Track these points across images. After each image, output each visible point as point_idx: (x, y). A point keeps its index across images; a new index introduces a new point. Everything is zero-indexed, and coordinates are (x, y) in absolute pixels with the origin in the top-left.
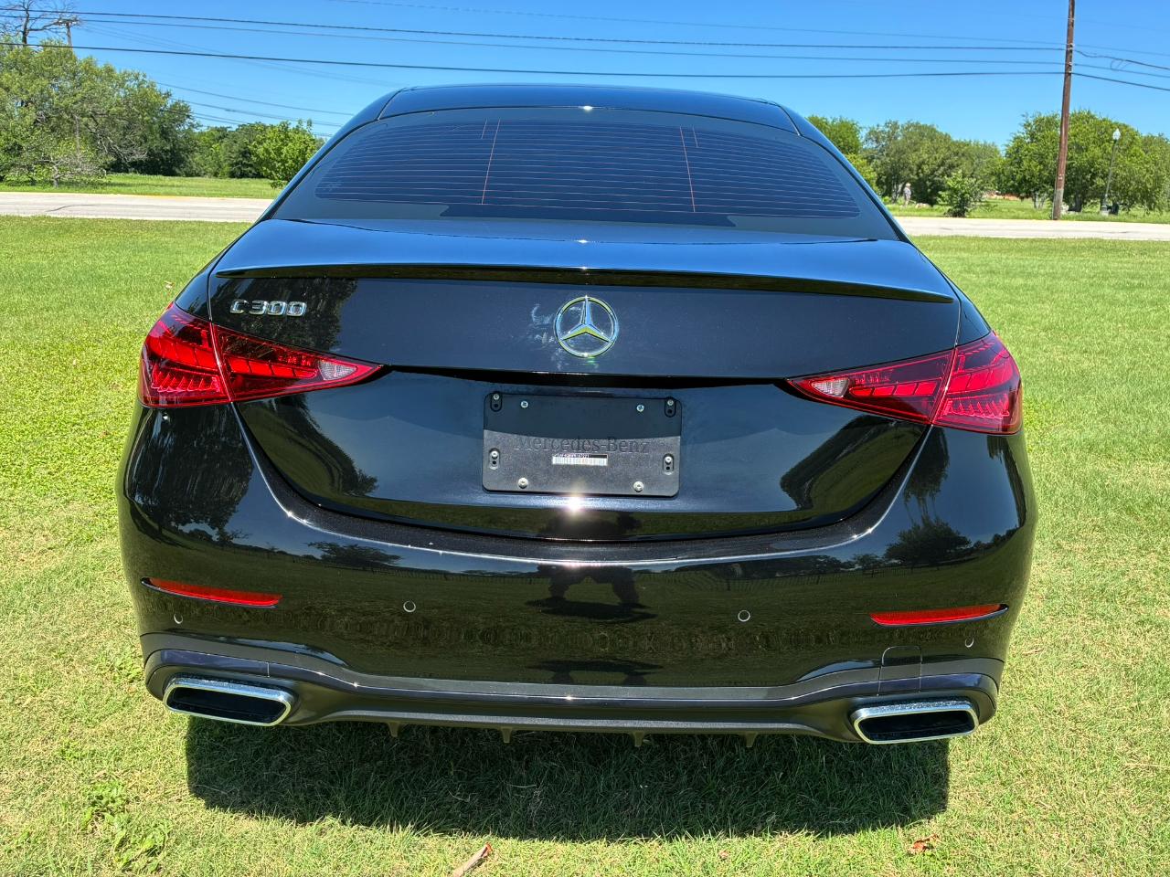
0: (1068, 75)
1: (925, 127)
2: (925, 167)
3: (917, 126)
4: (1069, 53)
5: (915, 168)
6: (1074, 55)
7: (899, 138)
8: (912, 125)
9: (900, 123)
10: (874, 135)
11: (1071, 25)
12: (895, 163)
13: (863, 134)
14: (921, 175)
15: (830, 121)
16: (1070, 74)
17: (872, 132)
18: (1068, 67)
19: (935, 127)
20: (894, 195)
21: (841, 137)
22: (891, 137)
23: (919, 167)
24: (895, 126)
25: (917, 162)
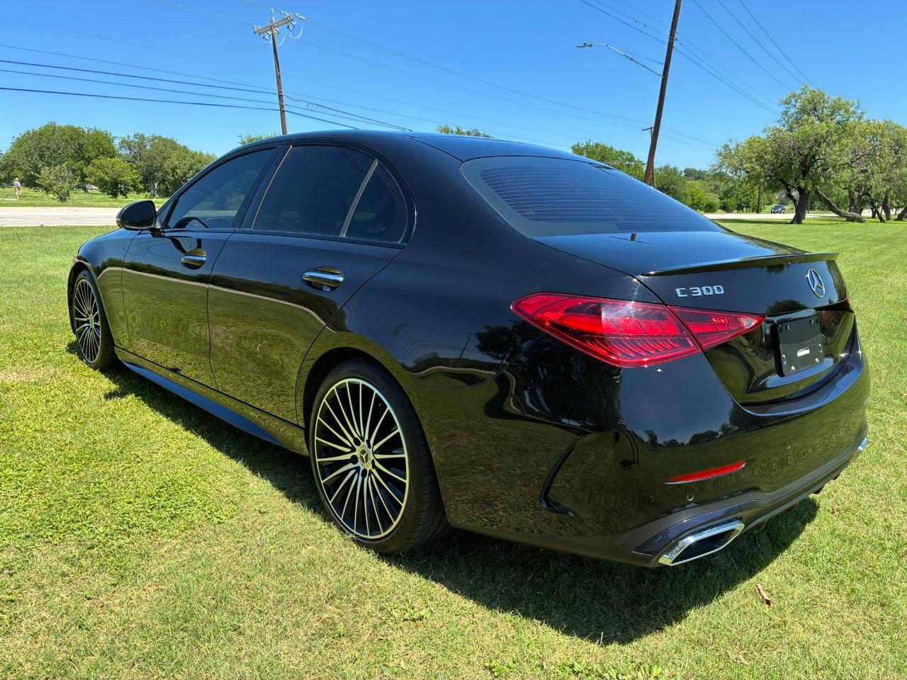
0: (282, 112)
1: (165, 140)
2: (178, 171)
3: (160, 138)
4: (280, 96)
5: (170, 171)
6: (284, 98)
7: (148, 148)
8: (156, 138)
9: (146, 136)
10: (126, 143)
11: (278, 77)
12: (149, 166)
13: (117, 142)
14: (176, 176)
15: (86, 130)
16: (284, 111)
17: (124, 141)
18: (282, 106)
19: (175, 140)
20: (152, 191)
21: (99, 144)
22: (141, 146)
23: (173, 170)
24: (142, 137)
25: (171, 166)
